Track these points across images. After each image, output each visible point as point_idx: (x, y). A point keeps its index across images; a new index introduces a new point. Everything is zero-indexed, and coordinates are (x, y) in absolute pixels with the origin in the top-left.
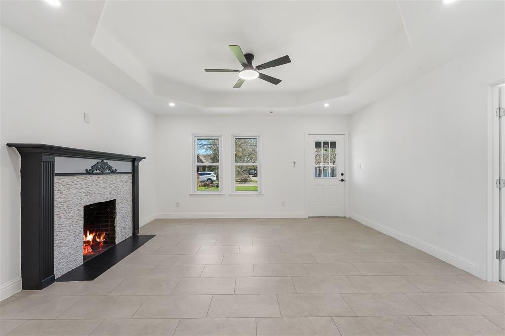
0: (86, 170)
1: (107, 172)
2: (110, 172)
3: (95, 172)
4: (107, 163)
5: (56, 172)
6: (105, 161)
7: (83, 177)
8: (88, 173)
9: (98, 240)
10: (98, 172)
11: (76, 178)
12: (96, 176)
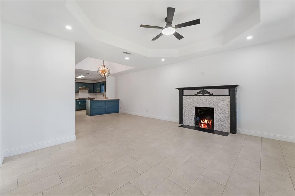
0: (195, 94)
1: (206, 94)
2: (208, 94)
3: (199, 94)
4: (206, 91)
5: (184, 94)
6: (205, 90)
7: (194, 96)
8: (196, 95)
9: (209, 123)
10: (201, 94)
11: (191, 96)
12: (200, 96)
